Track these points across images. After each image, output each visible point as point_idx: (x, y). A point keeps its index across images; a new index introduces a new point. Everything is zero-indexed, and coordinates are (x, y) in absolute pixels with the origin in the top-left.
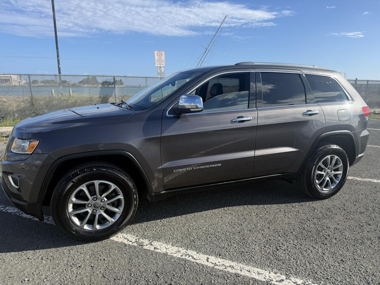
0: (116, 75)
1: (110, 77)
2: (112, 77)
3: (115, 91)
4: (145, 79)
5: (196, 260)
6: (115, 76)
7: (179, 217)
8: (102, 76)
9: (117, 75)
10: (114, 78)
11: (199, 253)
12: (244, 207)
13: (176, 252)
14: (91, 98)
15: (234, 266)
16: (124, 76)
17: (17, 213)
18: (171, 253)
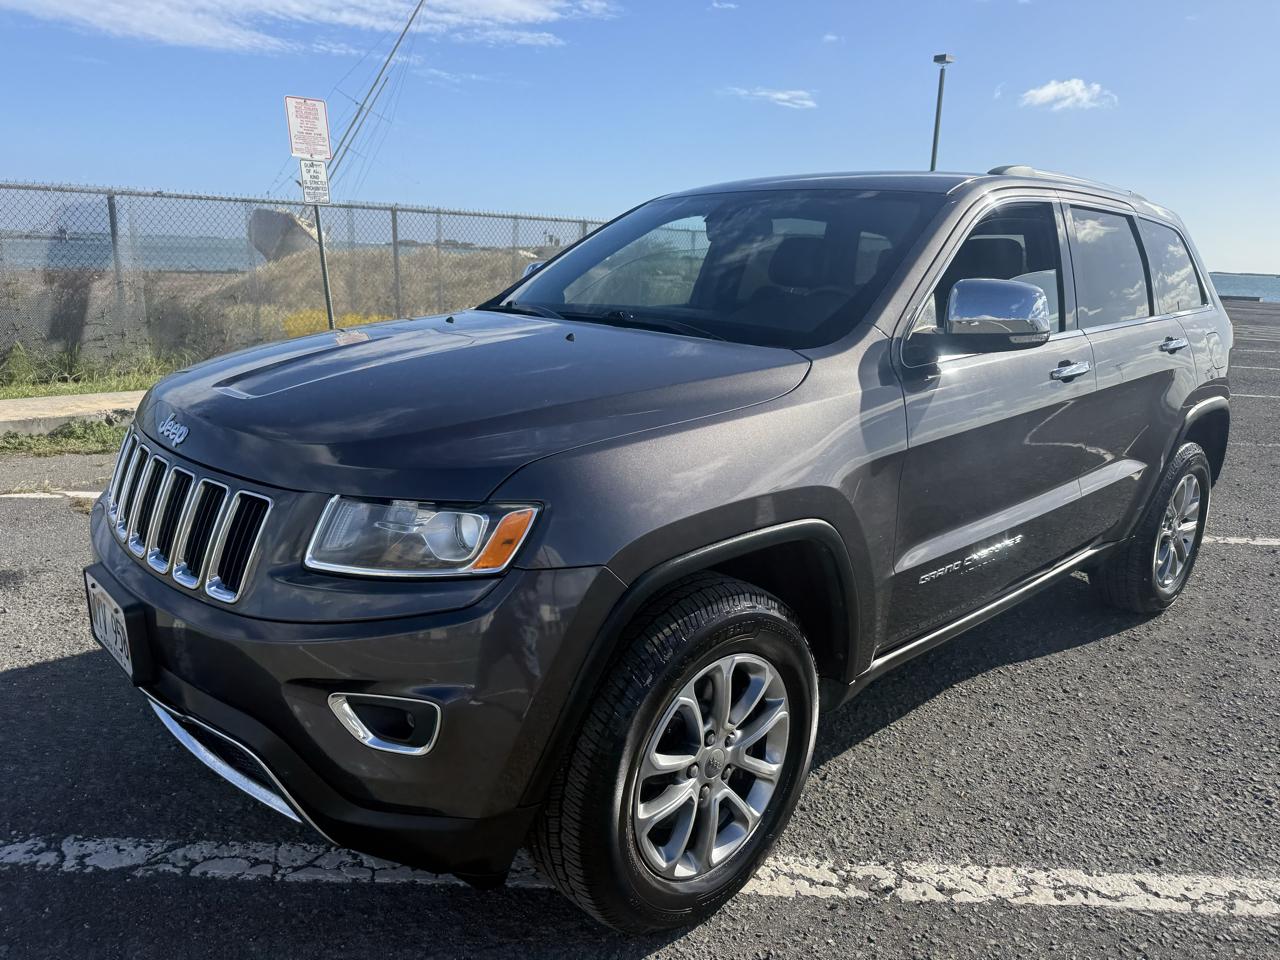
0: (116, 188)
1: (93, 196)
2: (101, 196)
3: (116, 255)
4: (243, 209)
5: (1116, 899)
6: (115, 193)
7: (860, 746)
8: (55, 190)
9: (124, 188)
10: (110, 199)
11: (1095, 872)
12: (999, 672)
13: (1026, 889)
14: (8, 284)
15: (1241, 890)
16: (155, 191)
17: (162, 868)
18: (1016, 896)
